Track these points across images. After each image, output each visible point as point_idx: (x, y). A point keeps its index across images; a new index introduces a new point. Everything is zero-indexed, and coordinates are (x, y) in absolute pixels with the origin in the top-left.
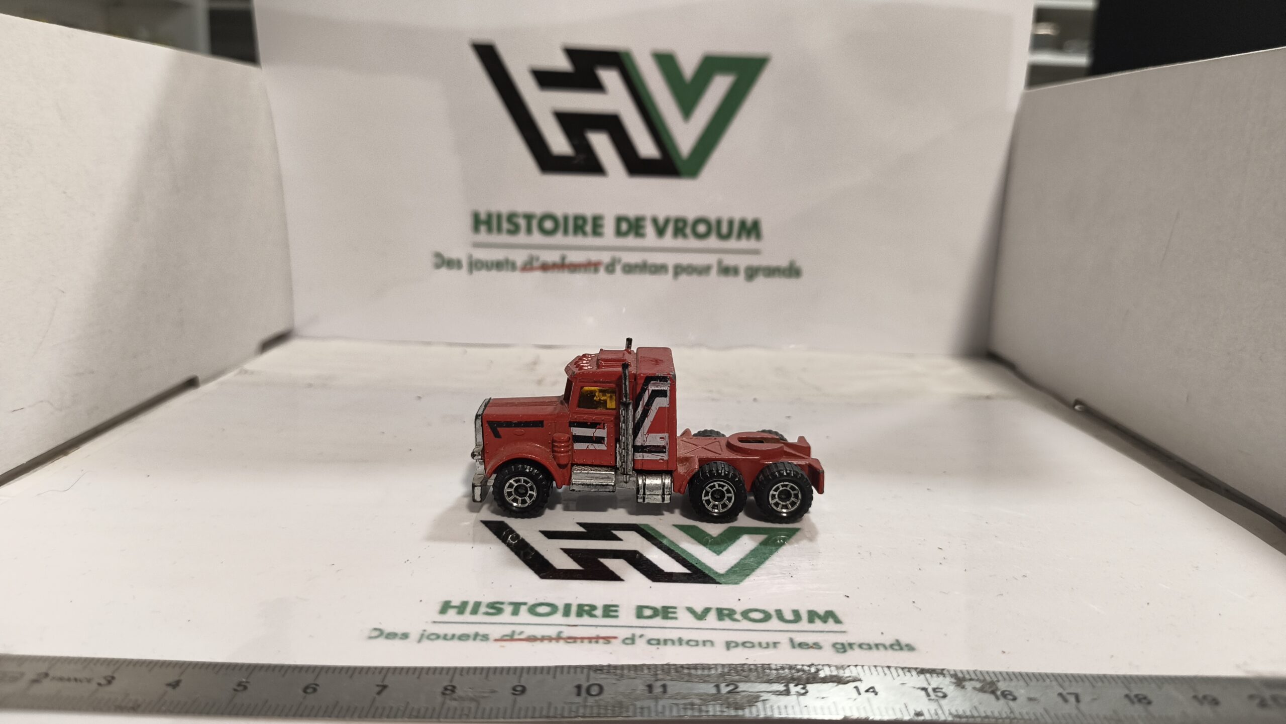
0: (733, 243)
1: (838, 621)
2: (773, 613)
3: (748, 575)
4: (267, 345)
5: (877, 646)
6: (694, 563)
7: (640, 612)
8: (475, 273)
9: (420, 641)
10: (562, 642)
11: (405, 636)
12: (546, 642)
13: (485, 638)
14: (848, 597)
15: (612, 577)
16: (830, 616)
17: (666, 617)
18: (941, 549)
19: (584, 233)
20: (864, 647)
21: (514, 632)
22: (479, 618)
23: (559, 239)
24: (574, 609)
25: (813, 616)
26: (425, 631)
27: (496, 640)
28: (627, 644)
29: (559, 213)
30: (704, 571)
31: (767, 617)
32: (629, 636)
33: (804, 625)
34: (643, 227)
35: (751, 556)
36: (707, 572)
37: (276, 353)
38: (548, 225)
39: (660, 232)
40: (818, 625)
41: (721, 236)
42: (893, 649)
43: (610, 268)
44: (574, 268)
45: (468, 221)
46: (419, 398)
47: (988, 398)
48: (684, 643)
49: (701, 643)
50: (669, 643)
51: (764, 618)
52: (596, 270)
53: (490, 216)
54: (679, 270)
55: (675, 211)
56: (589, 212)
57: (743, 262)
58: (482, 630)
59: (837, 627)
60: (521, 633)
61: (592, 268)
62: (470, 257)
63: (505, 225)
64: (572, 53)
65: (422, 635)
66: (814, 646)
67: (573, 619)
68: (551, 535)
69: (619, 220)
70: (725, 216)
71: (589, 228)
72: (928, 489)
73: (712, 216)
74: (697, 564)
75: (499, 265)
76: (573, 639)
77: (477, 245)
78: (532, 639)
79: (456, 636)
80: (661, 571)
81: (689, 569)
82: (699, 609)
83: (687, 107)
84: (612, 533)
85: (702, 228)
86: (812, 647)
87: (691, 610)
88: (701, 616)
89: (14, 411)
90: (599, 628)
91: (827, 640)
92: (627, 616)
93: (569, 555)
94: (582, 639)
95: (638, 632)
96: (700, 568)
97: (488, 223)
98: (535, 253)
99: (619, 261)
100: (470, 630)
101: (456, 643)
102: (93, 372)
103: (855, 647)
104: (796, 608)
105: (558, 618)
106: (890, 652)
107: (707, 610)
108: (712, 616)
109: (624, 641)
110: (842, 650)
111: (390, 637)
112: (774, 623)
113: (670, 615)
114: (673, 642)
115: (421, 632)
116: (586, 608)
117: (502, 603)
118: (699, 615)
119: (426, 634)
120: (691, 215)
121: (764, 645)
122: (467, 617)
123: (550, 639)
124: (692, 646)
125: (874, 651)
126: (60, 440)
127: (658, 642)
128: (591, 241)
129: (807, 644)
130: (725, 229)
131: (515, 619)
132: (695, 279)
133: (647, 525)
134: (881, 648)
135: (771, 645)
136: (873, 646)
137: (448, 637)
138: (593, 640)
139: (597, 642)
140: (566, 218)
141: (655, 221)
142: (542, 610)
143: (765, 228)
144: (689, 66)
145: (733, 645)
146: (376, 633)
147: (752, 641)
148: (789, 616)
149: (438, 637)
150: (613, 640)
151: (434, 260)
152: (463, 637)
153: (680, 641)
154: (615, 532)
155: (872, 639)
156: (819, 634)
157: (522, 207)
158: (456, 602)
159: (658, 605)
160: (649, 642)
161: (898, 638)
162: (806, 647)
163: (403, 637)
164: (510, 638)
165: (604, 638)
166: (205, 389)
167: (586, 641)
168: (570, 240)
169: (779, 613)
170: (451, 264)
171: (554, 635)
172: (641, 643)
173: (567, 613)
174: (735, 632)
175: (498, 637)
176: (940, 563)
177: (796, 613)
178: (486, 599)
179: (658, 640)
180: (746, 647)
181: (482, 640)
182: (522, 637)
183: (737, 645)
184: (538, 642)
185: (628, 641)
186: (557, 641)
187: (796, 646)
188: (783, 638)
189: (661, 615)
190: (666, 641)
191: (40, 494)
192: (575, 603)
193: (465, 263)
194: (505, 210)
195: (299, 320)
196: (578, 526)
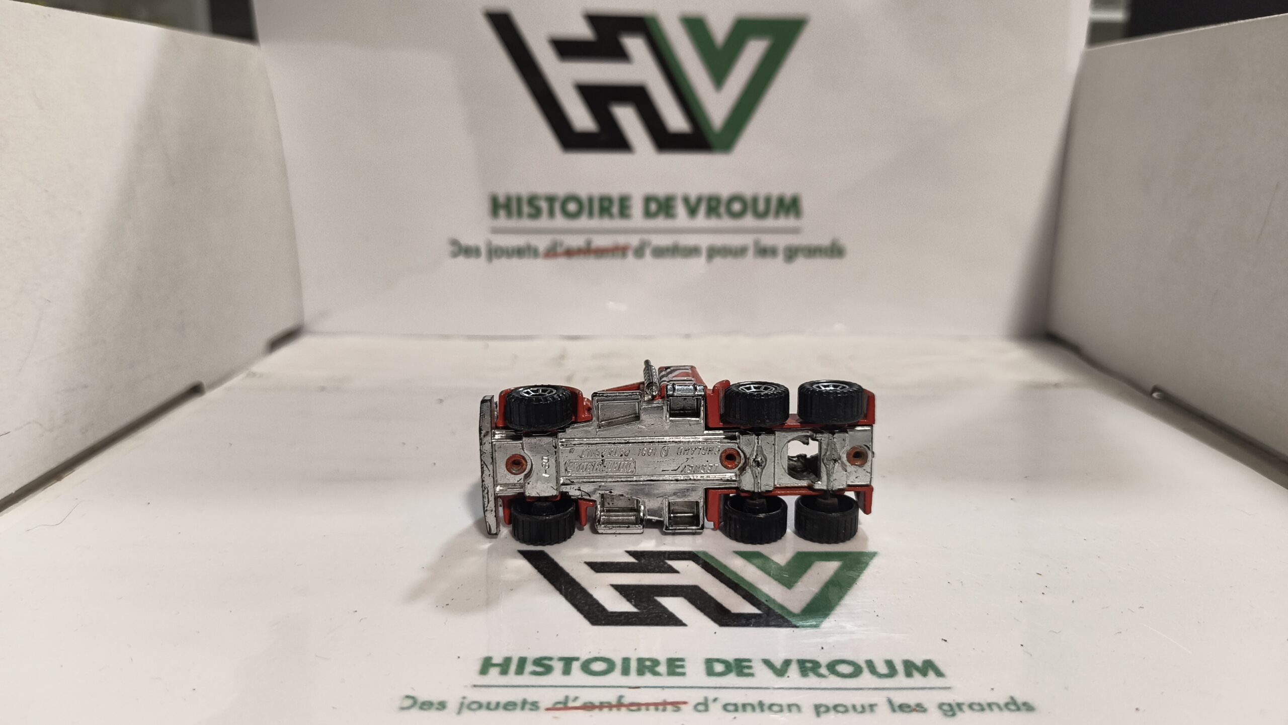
0: (770, 222)
1: (939, 674)
2: (864, 665)
3: (828, 615)
4: (276, 343)
5: (990, 705)
6: (763, 600)
7: (709, 667)
8: (495, 261)
9: (459, 712)
10: (623, 709)
11: (442, 706)
12: (606, 710)
13: (535, 706)
14: (946, 641)
15: (672, 620)
16: (928, 668)
17: (741, 674)
18: (1040, 575)
19: (611, 216)
20: (976, 707)
21: (567, 698)
22: (526, 679)
23: (584, 222)
24: (634, 665)
25: (910, 668)
26: (464, 698)
27: (548, 709)
28: (700, 711)
29: (583, 192)
30: (777, 611)
31: (857, 671)
32: (701, 700)
33: (901, 680)
34: (673, 207)
36: (780, 612)
37: (285, 353)
38: (572, 207)
39: (692, 211)
40: (918, 680)
41: (758, 215)
42: (1009, 709)
44: (601, 252)
45: (485, 207)
46: (441, 401)
47: (1056, 385)
48: (765, 707)
49: (785, 708)
50: (749, 708)
51: (854, 672)
52: (624, 255)
53: (509, 199)
55: (707, 189)
56: (615, 191)
57: (781, 241)
58: (531, 695)
59: (939, 682)
60: (576, 699)
61: (620, 253)
62: (489, 243)
63: (526, 209)
64: (594, 20)
65: (462, 704)
66: (918, 709)
67: (633, 679)
68: (598, 567)
69: (648, 200)
70: (762, 192)
71: (615, 209)
72: (1012, 499)
73: (748, 191)
74: (767, 601)
75: (520, 252)
76: (636, 706)
77: (496, 231)
78: (589, 707)
79: (501, 705)
80: (728, 611)
81: (759, 609)
82: (778, 664)
83: (719, 75)
84: (666, 564)
85: (737, 207)
86: (915, 710)
87: (768, 663)
90: (666, 690)
91: (931, 699)
92: (695, 672)
93: (621, 593)
94: (648, 705)
95: (712, 694)
96: (771, 606)
97: (507, 206)
98: (558, 237)
99: (649, 244)
100: (517, 696)
101: (501, 714)
102: (86, 387)
103: (965, 708)
104: (889, 658)
105: (615, 677)
106: (1006, 714)
107: (787, 663)
108: (794, 670)
109: (696, 707)
110: (950, 713)
111: (425, 707)
112: (866, 679)
113: (746, 671)
114: (753, 708)
115: (461, 700)
116: (648, 663)
117: (550, 659)
118: (778, 670)
119: (467, 702)
120: (725, 192)
121: (859, 709)
122: (512, 678)
123: (610, 706)
124: (776, 712)
125: (988, 712)
126: (52, 464)
127: (736, 708)
128: (618, 223)
129: (909, 706)
130: (761, 206)
131: (566, 680)
132: (729, 261)
133: (705, 553)
134: (994, 707)
135: (868, 709)
136: (986, 707)
137: (493, 706)
138: (661, 708)
139: (664, 709)
141: (686, 200)
142: (598, 666)
143: (805, 205)
144: (720, 29)
145: (823, 709)
146: (409, 702)
147: (845, 703)
148: (882, 669)
149: (480, 706)
150: (682, 707)
151: (451, 248)
152: (509, 706)
153: (761, 704)
154: (669, 562)
155: (984, 697)
156: (920, 692)
157: (543, 188)
158: (497, 660)
159: (730, 657)
160: (725, 707)
161: (1012, 695)
162: (908, 710)
163: (440, 707)
164: (563, 706)
165: (672, 704)
166: (210, 396)
167: (652, 708)
168: (596, 223)
169: (870, 665)
170: (469, 252)
171: (614, 701)
172: (716, 709)
173: (626, 671)
174: (823, 691)
175: (550, 706)
176: (1043, 594)
177: (890, 664)
178: (532, 654)
179: (735, 705)
180: (838, 712)
181: (531, 710)
182: (578, 704)
183: (828, 710)
184: (596, 711)
185: (701, 708)
186: (619, 710)
187: (897, 708)
188: (879, 698)
189: (734, 670)
190: (744, 707)
191: (28, 530)
192: (634, 657)
193: (483, 251)
194: (525, 192)
195: (308, 315)
196: (627, 555)
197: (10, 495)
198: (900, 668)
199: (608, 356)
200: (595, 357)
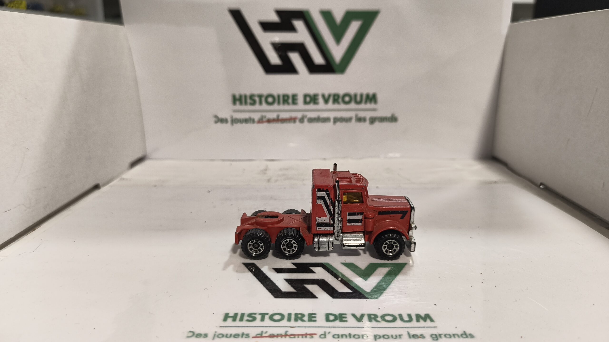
0: (363, 106)
1: (432, 320)
2: (398, 317)
3: (382, 293)
4: (134, 164)
5: (454, 335)
6: (353, 286)
7: (327, 317)
8: (235, 125)
10: (288, 337)
11: (206, 336)
12: (279, 337)
13: (248, 336)
14: (436, 305)
15: (312, 296)
16: (427, 317)
17: (341, 321)
18: (481, 273)
19: (288, 104)
20: (448, 336)
21: (262, 332)
22: (244, 323)
23: (275, 107)
24: (293, 317)
25: (419, 317)
26: (216, 332)
27: (253, 337)
28: (322, 338)
29: (275, 94)
30: (359, 291)
31: (394, 319)
32: (323, 333)
33: (414, 323)
34: (317, 99)
35: (383, 281)
36: (361, 291)
37: (138, 168)
38: (270, 100)
39: (326, 101)
40: (422, 323)
41: (357, 103)
42: (463, 337)
43: (302, 120)
44: (284, 121)
45: (230, 100)
46: (209, 191)
47: (495, 182)
48: (352, 336)
49: (361, 337)
50: (344, 337)
52: (295, 122)
53: (241, 96)
55: (333, 91)
56: (290, 92)
57: (368, 115)
58: (246, 331)
59: (432, 324)
60: (266, 332)
61: (293, 121)
62: (232, 117)
63: (249, 101)
64: (279, 13)
65: (215, 335)
66: (421, 337)
67: (293, 323)
69: (305, 96)
70: (359, 92)
71: (290, 101)
72: (471, 237)
73: (352, 92)
74: (355, 286)
75: (246, 121)
76: (293, 336)
77: (235, 111)
78: (272, 336)
79: (232, 336)
80: (337, 291)
81: (351, 290)
82: (358, 316)
83: (338, 38)
84: (310, 269)
85: (347, 99)
86: (420, 337)
87: (354, 315)
88: (360, 319)
89: (6, 211)
90: (306, 328)
91: (427, 332)
92: (321, 320)
93: (289, 283)
94: (298, 335)
95: (328, 330)
96: (357, 289)
97: (240, 100)
98: (264, 114)
99: (306, 116)
100: (240, 331)
101: (232, 339)
102: (45, 187)
103: (443, 336)
104: (409, 313)
105: (285, 322)
106: (461, 339)
107: (362, 316)
108: (366, 318)
109: (320, 336)
110: (436, 339)
111: (198, 336)
112: (398, 323)
113: (344, 319)
114: (346, 336)
115: (214, 333)
116: (299, 316)
117: (255, 314)
119: (217, 334)
120: (341, 92)
121: (394, 337)
122: (238, 323)
123: (281, 336)
124: (356, 338)
125: (453, 338)
126: (31, 224)
127: (338, 337)
128: (291, 107)
129: (417, 336)
130: (358, 99)
131: (262, 324)
132: (344, 124)
133: (328, 264)
134: (456, 336)
135: (398, 337)
136: (452, 336)
137: (228, 336)
138: (304, 336)
139: (306, 337)
140: (279, 96)
141: (323, 96)
142: (277, 317)
143: (379, 98)
144: (338, 17)
145: (378, 337)
146: (191, 334)
147: (388, 334)
148: (406, 318)
149: (223, 336)
150: (314, 336)
151: (214, 119)
152: (236, 336)
153: (350, 335)
154: (312, 268)
155: (452, 331)
156: (422, 329)
157: (256, 92)
158: (231, 314)
159: (337, 313)
160: (333, 336)
161: (465, 330)
162: (416, 337)
163: (205, 336)
164: (260, 336)
165: (310, 334)
166: (103, 189)
167: (300, 336)
168: (282, 107)
169: (400, 316)
170: (223, 121)
171: (283, 333)
172: (329, 337)
173: (289, 320)
174: (378, 329)
175: (254, 336)
176: (482, 282)
177: (409, 316)
178: (247, 311)
179: (338, 335)
180: (385, 338)
181: (246, 337)
182: (267, 335)
183: (380, 337)
184: (275, 338)
185: (323, 336)
186: (285, 337)
187: (411, 337)
188: (404, 332)
189: (339, 319)
190: (342, 336)
191: (20, 255)
192: (293, 313)
193: (229, 120)
194: (248, 93)
195: (149, 150)
196: (292, 265)
197: (11, 238)
198: (414, 318)
199: (287, 169)
200: (281, 170)
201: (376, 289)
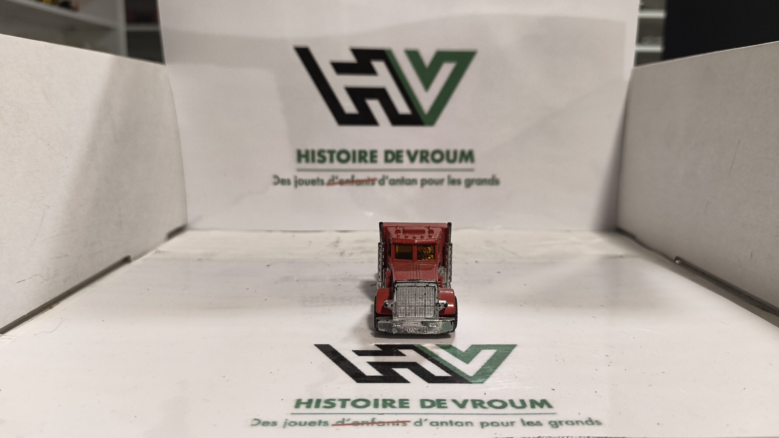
0: (457, 165)
1: (550, 406)
2: (508, 402)
3: (488, 377)
4: (172, 235)
5: (577, 422)
7: (423, 403)
8: (299, 187)
9: (284, 426)
10: (375, 425)
11: (275, 424)
12: (365, 425)
13: (326, 423)
14: (554, 390)
15: (402, 380)
16: (544, 403)
17: (440, 407)
18: (608, 356)
19: (366, 161)
20: (569, 423)
21: (344, 419)
22: (320, 410)
23: (350, 165)
24: (380, 403)
25: (533, 403)
26: (287, 420)
27: (333, 425)
28: (417, 426)
29: (350, 149)
30: (460, 375)
31: (504, 405)
32: (418, 420)
33: (528, 409)
34: (401, 156)
35: (488, 364)
36: (462, 375)
37: (177, 240)
38: (343, 157)
39: (412, 159)
40: (538, 409)
41: (450, 161)
42: (588, 424)
43: (382, 182)
44: (360, 182)
45: (295, 156)
46: (268, 266)
47: (621, 257)
48: (453, 424)
49: (464, 424)
50: (444, 424)
52: (373, 184)
53: (307, 152)
54: (424, 182)
55: (420, 147)
56: (368, 148)
57: (463, 176)
58: (324, 418)
59: (549, 411)
60: (349, 420)
61: (371, 182)
62: (296, 177)
63: (317, 158)
64: (356, 52)
65: (285, 423)
66: (537, 424)
67: (380, 410)
68: (360, 353)
69: (387, 152)
70: (452, 148)
71: (368, 158)
72: (593, 317)
73: (444, 149)
74: (454, 370)
75: (313, 182)
76: (382, 423)
77: (299, 170)
78: (356, 424)
79: (307, 423)
81: (450, 374)
82: (460, 401)
83: (427, 83)
85: (437, 156)
86: (536, 425)
87: (455, 401)
88: (462, 405)
89: (19, 282)
90: (398, 415)
91: (545, 419)
92: (414, 406)
93: (373, 366)
94: (388, 423)
96: (457, 373)
97: (306, 156)
98: (335, 174)
99: (387, 177)
100: (316, 418)
101: (307, 428)
102: (67, 256)
103: (564, 423)
104: (522, 398)
105: (371, 409)
106: (586, 426)
107: (465, 401)
108: (469, 405)
109: (415, 424)
110: (556, 426)
111: (265, 424)
112: (509, 409)
113: (443, 405)
114: (447, 424)
115: (285, 421)
116: (389, 402)
117: (334, 400)
118: (461, 405)
119: (288, 422)
120: (431, 149)
121: (505, 424)
122: (313, 410)
123: (367, 423)
124: (459, 426)
125: (576, 425)
126: (47, 299)
127: (437, 424)
128: (370, 166)
129: (533, 423)
130: (451, 157)
131: (344, 410)
132: (434, 187)
133: (420, 345)
134: (580, 423)
135: (510, 424)
136: (575, 422)
137: (303, 424)
138: (396, 424)
139: (398, 425)
140: (354, 152)
141: (409, 152)
142: (360, 404)
143: (477, 155)
144: (427, 58)
145: (485, 424)
146: (256, 422)
147: (497, 421)
148: (518, 404)
149: (296, 424)
150: (408, 423)
151: (273, 180)
152: (312, 424)
153: (451, 422)
154: (400, 350)
155: (574, 418)
156: (539, 416)
157: (327, 146)
158: (305, 400)
159: (434, 398)
160: (431, 424)
161: (590, 416)
162: (532, 424)
163: (273, 424)
164: (342, 423)
165: (402, 422)
166: (134, 264)
167: (391, 424)
168: (358, 165)
169: (512, 402)
170: (284, 182)
171: (370, 421)
172: (426, 425)
173: (376, 405)
174: (485, 416)
175: (334, 423)
176: (609, 366)
177: (522, 401)
178: (324, 397)
179: (437, 422)
180: (493, 425)
181: (324, 425)
182: (350, 422)
183: (488, 425)
184: (360, 426)
185: (418, 424)
186: (373, 425)
187: (526, 424)
188: (517, 419)
189: (436, 405)
190: (442, 423)
191: (35, 335)
192: (381, 398)
193: (292, 181)
194: (317, 148)
195: (190, 219)
196: (376, 347)
197: (24, 315)
198: (528, 403)
199: (364, 241)
200: (357, 242)
201: (480, 373)
